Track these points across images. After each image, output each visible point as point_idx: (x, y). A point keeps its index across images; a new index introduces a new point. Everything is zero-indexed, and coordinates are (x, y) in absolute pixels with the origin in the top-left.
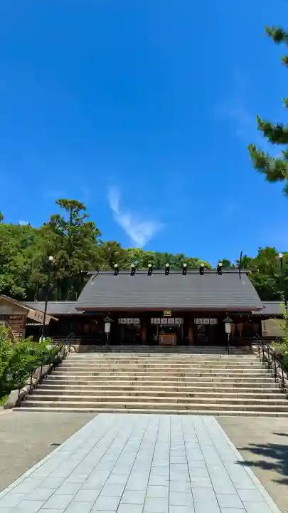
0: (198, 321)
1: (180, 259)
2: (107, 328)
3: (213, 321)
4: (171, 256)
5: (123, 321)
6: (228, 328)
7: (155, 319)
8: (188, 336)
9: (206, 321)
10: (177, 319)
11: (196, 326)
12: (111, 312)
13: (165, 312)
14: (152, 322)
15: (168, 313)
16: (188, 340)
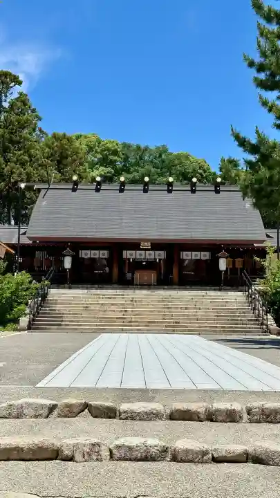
0: (187, 256)
1: (160, 156)
2: (68, 263)
3: (205, 256)
4: (146, 149)
5: (85, 254)
6: (223, 265)
7: (129, 252)
8: (172, 274)
9: (196, 255)
10: (157, 252)
11: (184, 260)
12: (71, 242)
13: (143, 244)
14: (124, 256)
15: (147, 245)
16: (172, 278)
